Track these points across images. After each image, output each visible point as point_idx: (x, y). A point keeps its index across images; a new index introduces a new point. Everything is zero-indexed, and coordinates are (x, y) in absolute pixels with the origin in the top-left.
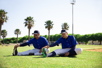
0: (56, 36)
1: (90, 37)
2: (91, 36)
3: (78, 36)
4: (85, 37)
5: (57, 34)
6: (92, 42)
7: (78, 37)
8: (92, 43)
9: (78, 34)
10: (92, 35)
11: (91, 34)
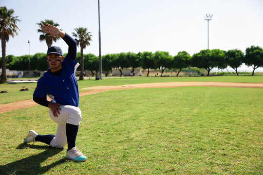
0: (39, 58)
1: (117, 60)
2: (119, 57)
3: (91, 58)
4: (106, 61)
5: (40, 54)
6: (120, 70)
7: (92, 61)
8: (120, 73)
9: (90, 54)
10: (121, 56)
11: (118, 54)
